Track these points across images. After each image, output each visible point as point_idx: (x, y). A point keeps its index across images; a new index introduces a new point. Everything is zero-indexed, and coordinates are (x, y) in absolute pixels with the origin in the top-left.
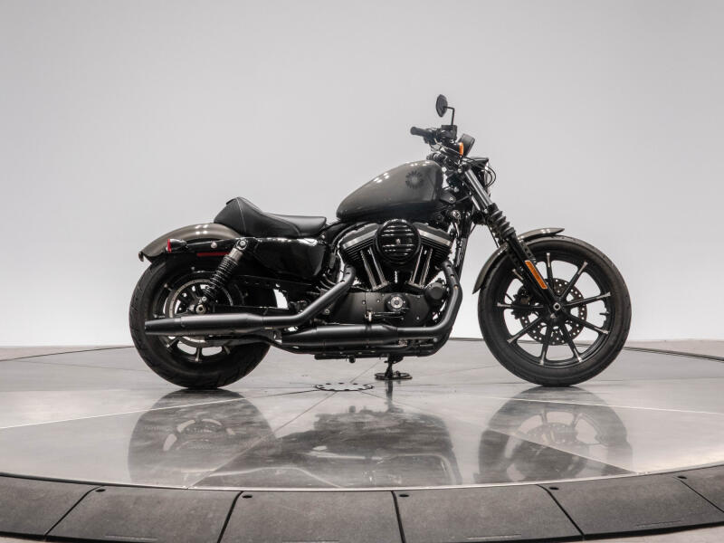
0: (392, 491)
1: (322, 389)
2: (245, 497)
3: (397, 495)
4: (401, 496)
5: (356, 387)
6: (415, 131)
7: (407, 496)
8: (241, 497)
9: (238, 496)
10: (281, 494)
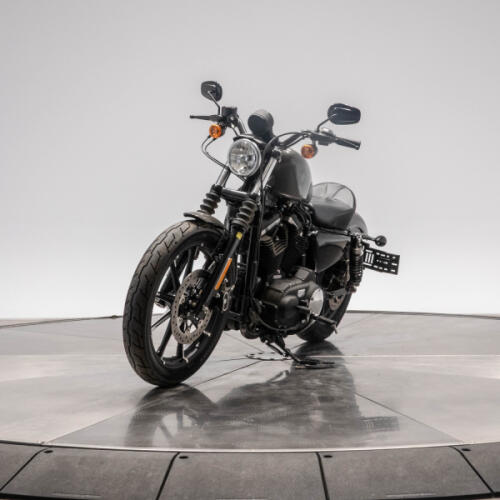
0: (317, 453)
2: (181, 458)
3: (321, 455)
4: (326, 457)
7: (330, 457)
8: (177, 458)
9: (175, 457)
10: (215, 455)
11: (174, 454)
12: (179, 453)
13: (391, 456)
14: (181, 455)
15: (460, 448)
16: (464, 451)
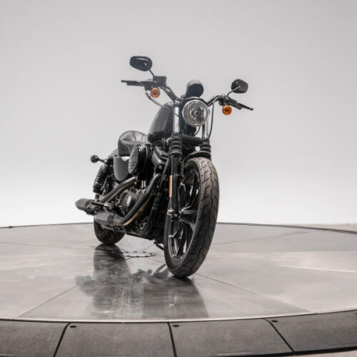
0: (168, 323)
2: (72, 327)
3: (171, 325)
4: (175, 326)
5: (144, 255)
8: (69, 327)
9: (67, 326)
10: (95, 325)
11: (66, 324)
12: (70, 323)
14: (71, 325)
15: (270, 320)
16: (273, 322)
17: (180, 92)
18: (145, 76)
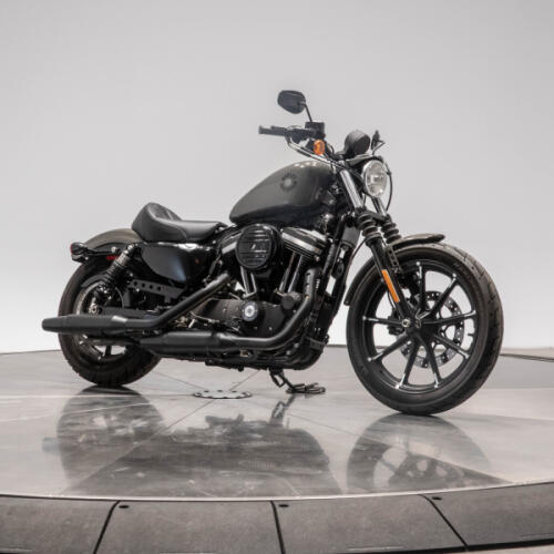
0: (272, 502)
1: (200, 396)
2: (121, 507)
3: (277, 504)
4: (280, 506)
6: (263, 131)
7: (286, 506)
8: (117, 507)
9: (115, 506)
10: (158, 504)
11: (113, 503)
12: (119, 501)
13: (354, 505)
14: (121, 504)
15: (430, 497)
16: (434, 499)
17: (339, 147)
18: (299, 121)
